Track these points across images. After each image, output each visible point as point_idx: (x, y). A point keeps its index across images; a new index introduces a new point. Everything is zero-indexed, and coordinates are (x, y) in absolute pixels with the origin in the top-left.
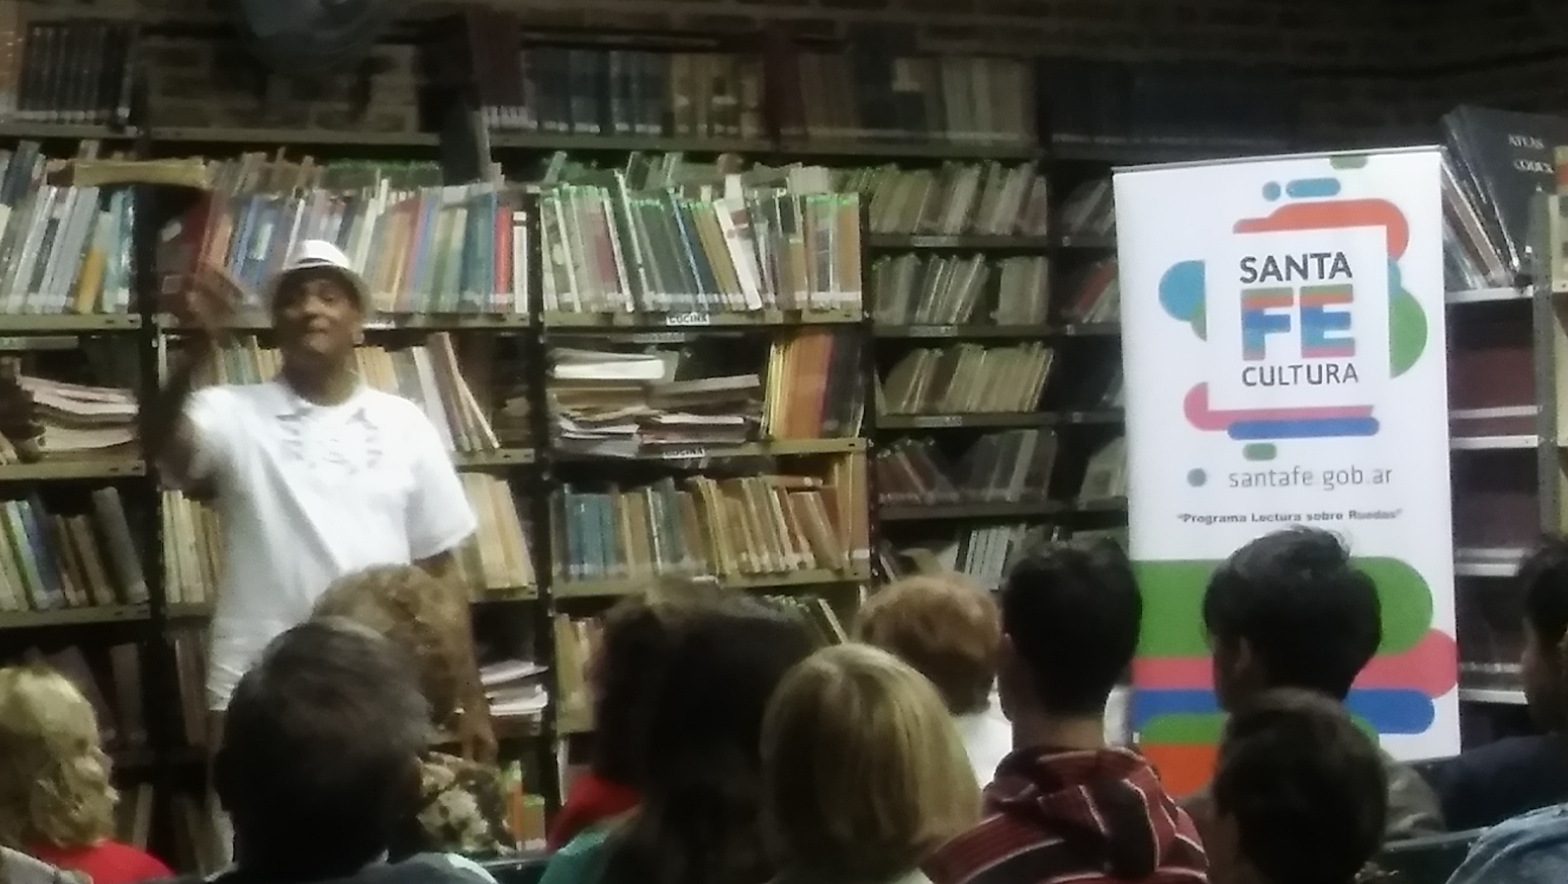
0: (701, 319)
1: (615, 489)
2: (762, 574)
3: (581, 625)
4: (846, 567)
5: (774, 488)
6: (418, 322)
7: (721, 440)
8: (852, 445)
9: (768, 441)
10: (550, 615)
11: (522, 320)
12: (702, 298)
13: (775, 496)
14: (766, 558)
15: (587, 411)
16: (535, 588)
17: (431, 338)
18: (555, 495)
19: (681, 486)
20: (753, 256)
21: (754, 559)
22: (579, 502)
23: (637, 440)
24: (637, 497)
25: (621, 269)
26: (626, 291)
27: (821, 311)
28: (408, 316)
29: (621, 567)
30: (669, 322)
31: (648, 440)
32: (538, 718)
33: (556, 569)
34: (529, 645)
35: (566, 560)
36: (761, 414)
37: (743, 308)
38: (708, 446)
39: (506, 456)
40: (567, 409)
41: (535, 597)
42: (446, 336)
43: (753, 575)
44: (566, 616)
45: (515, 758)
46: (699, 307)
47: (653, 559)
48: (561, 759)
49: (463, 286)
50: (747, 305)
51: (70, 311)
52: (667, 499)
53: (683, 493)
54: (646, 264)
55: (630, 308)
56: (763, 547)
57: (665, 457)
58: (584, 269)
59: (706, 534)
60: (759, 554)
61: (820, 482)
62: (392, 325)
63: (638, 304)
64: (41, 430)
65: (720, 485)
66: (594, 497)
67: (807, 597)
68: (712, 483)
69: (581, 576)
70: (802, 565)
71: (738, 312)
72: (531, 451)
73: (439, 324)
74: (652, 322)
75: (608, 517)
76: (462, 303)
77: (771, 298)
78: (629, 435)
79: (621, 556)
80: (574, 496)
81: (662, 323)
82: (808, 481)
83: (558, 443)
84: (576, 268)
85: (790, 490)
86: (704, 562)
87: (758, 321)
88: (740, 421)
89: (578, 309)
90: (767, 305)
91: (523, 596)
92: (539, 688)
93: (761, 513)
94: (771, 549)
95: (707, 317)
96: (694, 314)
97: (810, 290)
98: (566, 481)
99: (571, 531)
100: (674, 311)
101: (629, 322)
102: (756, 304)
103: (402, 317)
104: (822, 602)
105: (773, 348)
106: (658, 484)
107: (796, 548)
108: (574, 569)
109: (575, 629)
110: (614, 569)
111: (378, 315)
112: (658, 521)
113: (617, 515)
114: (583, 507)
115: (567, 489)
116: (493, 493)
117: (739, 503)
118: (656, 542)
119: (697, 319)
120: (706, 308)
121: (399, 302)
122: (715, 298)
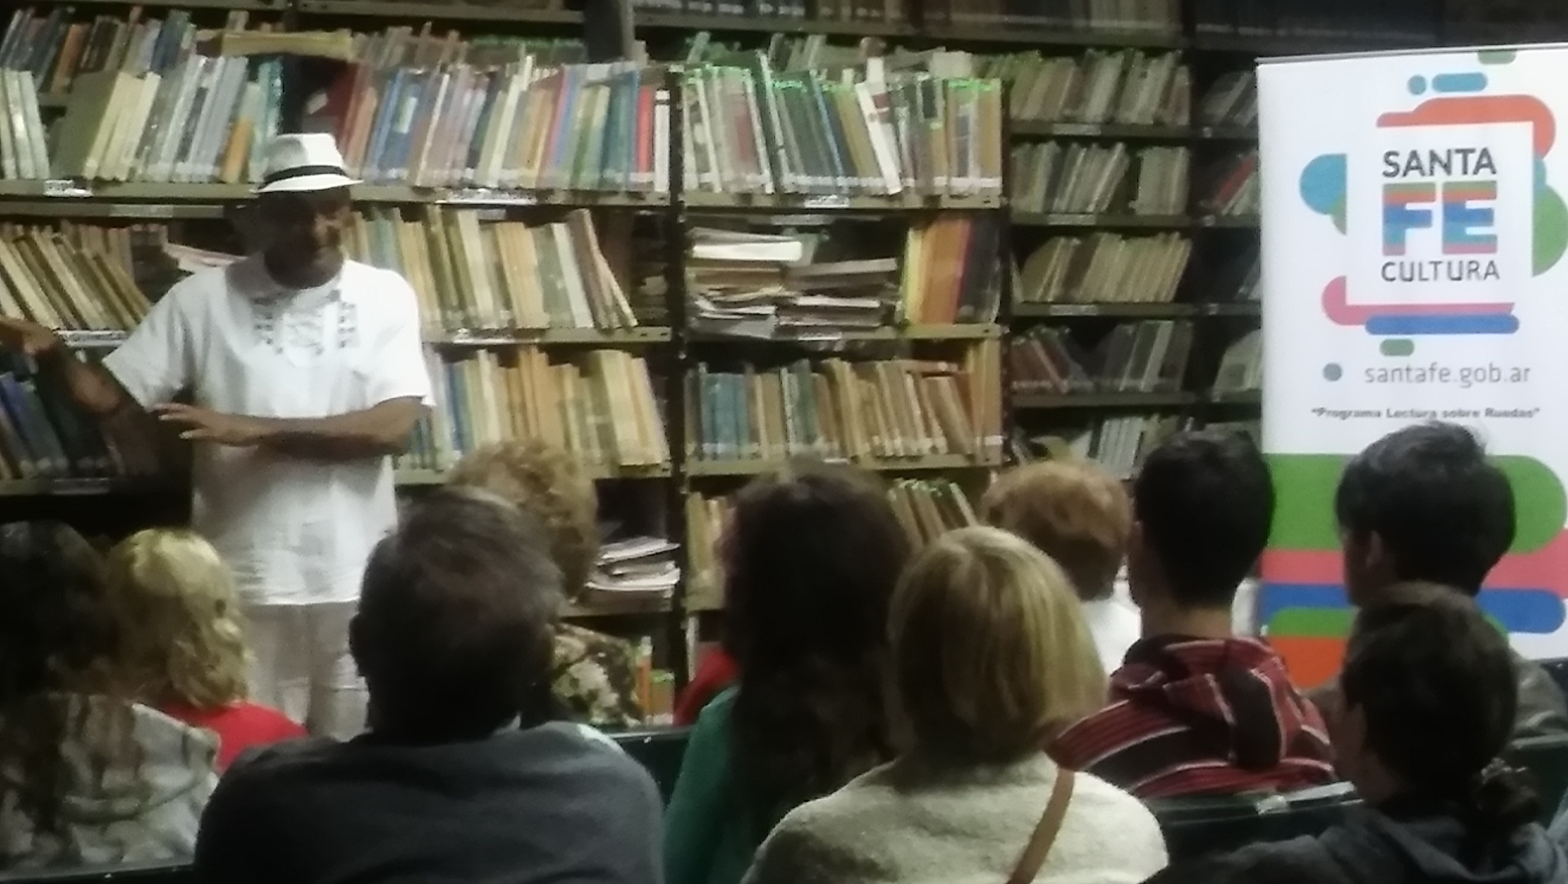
0: (840, 202)
1: (750, 369)
2: (895, 458)
3: (714, 503)
4: (978, 452)
5: (909, 372)
6: (558, 199)
7: (857, 323)
8: (987, 331)
9: (903, 326)
10: (683, 492)
11: (662, 199)
12: (842, 181)
13: (909, 381)
14: (898, 442)
15: (725, 291)
16: (668, 465)
17: (573, 214)
18: (690, 374)
19: (816, 368)
20: (893, 140)
21: (887, 444)
22: (712, 383)
23: (773, 321)
24: (770, 377)
25: (762, 150)
26: (767, 172)
27: (959, 197)
28: (550, 192)
29: (755, 448)
30: (809, 204)
31: (784, 321)
32: (669, 595)
33: (690, 448)
34: (662, 523)
35: (700, 439)
36: (896, 298)
37: (881, 193)
38: (844, 329)
39: (643, 335)
40: (704, 288)
41: (668, 474)
42: (586, 212)
43: (886, 459)
44: (698, 496)
45: (647, 634)
46: (838, 190)
47: (786, 438)
48: (691, 635)
49: (604, 162)
50: (885, 188)
51: (218, 181)
52: (801, 383)
53: (816, 375)
54: (786, 145)
55: (769, 189)
56: (897, 431)
57: (801, 338)
58: (725, 150)
59: (838, 417)
60: (892, 437)
61: (954, 368)
62: (533, 201)
63: (777, 187)
65: (854, 368)
66: (730, 376)
67: (940, 481)
68: (847, 366)
69: (715, 456)
70: (934, 449)
71: (876, 196)
72: (668, 330)
73: (580, 202)
74: (791, 204)
75: (742, 395)
76: (602, 181)
77: (911, 182)
78: (764, 317)
79: (754, 436)
80: (710, 375)
81: (799, 205)
82: (942, 366)
83: (694, 323)
84: (717, 147)
85: (926, 375)
86: (836, 445)
87: (896, 205)
88: (874, 304)
89: (718, 189)
90: (906, 189)
91: (658, 474)
92: (670, 565)
93: (894, 396)
94: (903, 434)
95: (847, 200)
96: (833, 197)
97: (950, 176)
98: (701, 360)
99: (705, 411)
100: (813, 194)
101: (767, 203)
102: (895, 188)
103: (542, 193)
104: (954, 488)
105: (911, 234)
106: (796, 365)
107: (929, 432)
108: (707, 447)
109: (707, 508)
110: (748, 449)
111: (519, 191)
112: (791, 402)
113: (751, 395)
114: (718, 386)
115: (703, 368)
116: (629, 370)
117: (873, 386)
118: (790, 424)
119: (836, 201)
120: (845, 191)
121: (539, 178)
122: (854, 181)
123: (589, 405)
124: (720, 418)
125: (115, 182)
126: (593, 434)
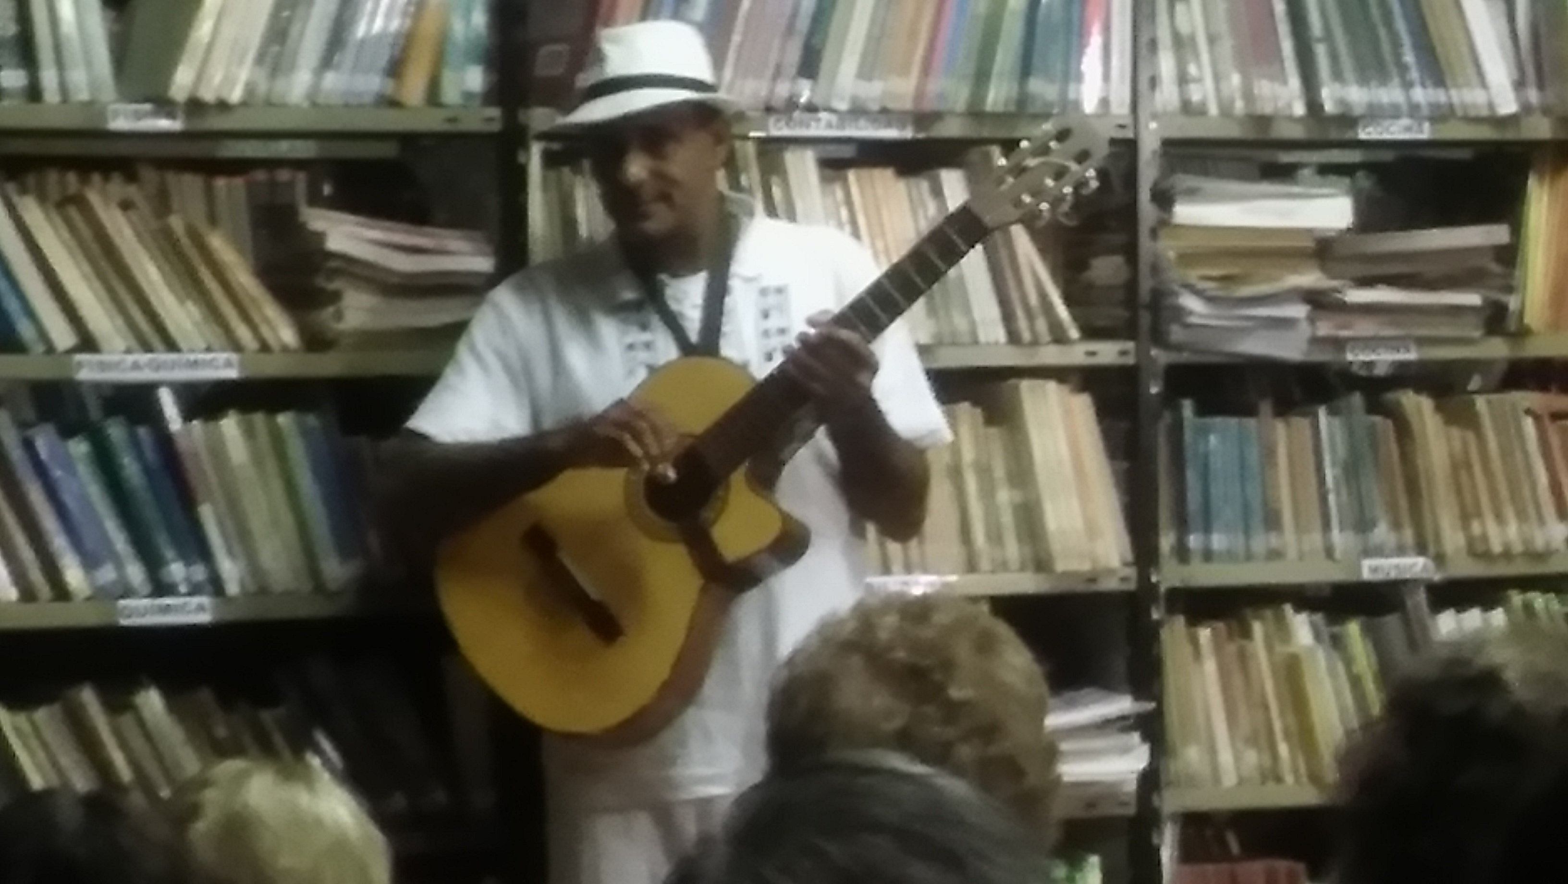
0: (1415, 127)
1: (1266, 407)
2: (1507, 555)
3: (1205, 634)
5: (1528, 412)
6: (952, 129)
7: (1443, 331)
9: (1523, 333)
10: (1155, 615)
11: (1122, 127)
12: (1419, 95)
13: (1529, 425)
14: (1513, 529)
15: (1225, 280)
16: (1131, 572)
17: (974, 155)
18: (1167, 418)
19: (1375, 407)
20: (1503, 23)
21: (1492, 529)
22: (1204, 432)
23: (1305, 330)
24: (1301, 424)
25: (1287, 46)
26: (1295, 82)
28: (936, 116)
29: (1274, 540)
30: (1363, 135)
31: (1324, 329)
32: (1131, 786)
33: (1166, 542)
34: (1119, 664)
35: (1182, 524)
36: (1510, 289)
37: (1485, 113)
38: (1422, 342)
39: (1090, 353)
40: (1193, 275)
41: (1132, 586)
43: (1486, 556)
44: (1180, 622)
45: (1094, 851)
46: (1414, 110)
47: (1326, 525)
48: (1167, 854)
49: (1026, 69)
50: (1491, 106)
51: (393, 103)
52: (1351, 432)
53: (1377, 419)
54: (1328, 37)
55: (1299, 109)
56: (1509, 513)
57: (1350, 357)
58: (1226, 46)
60: (1502, 524)
62: (908, 134)
63: (1314, 105)
64: (335, 297)
65: (1439, 408)
66: (1233, 422)
68: (1427, 402)
69: (1208, 555)
71: (1478, 120)
72: (1130, 345)
73: (986, 133)
74: (1334, 134)
75: (1253, 455)
76: (1023, 97)
77: (1533, 95)
78: (1290, 323)
79: (1272, 521)
80: (1200, 421)
81: (1349, 135)
83: (1176, 333)
84: (1212, 40)
85: (1555, 416)
86: (1408, 535)
87: (1510, 135)
89: (1213, 110)
90: (1526, 109)
91: (1111, 584)
92: (1136, 737)
93: (1506, 454)
94: (1521, 515)
95: (1426, 126)
96: (1405, 121)
98: (1185, 395)
99: (1192, 477)
100: (1375, 113)
101: (1296, 132)
102: (1508, 106)
103: (924, 119)
105: (1533, 181)
106: (1342, 403)
108: (1194, 541)
109: (1194, 642)
110: (1260, 542)
111: (885, 114)
112: (1334, 464)
113: (1269, 454)
114: (1213, 439)
115: (1187, 407)
116: (1067, 413)
117: (1470, 436)
118: (1332, 498)
119: (1408, 129)
120: (1425, 111)
121: (919, 95)
122: (1440, 96)
123: (999, 472)
124: (1216, 491)
125: (223, 106)
126: (1007, 519)
